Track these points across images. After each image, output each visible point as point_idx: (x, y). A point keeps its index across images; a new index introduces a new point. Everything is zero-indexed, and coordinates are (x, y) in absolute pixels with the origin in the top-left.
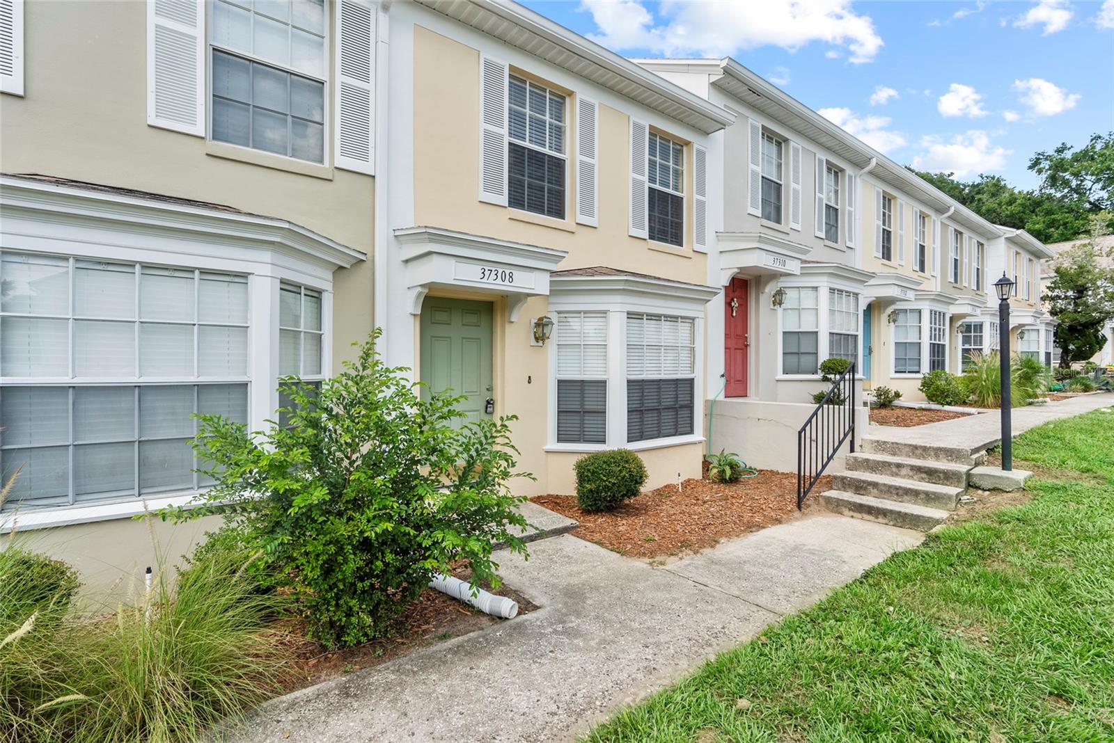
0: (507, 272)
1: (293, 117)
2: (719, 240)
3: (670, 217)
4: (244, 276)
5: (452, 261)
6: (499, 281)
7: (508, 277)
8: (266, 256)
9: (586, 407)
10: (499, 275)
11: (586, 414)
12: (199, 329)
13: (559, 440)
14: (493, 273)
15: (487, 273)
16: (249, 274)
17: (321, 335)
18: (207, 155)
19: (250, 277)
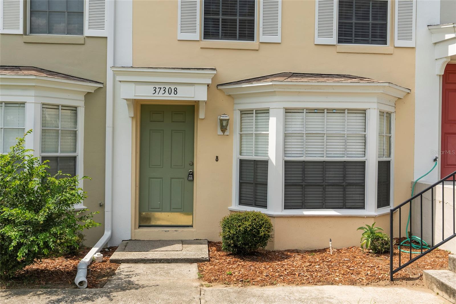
0: (173, 88)
1: (68, 12)
2: (432, 33)
3: (371, 21)
4: (24, 103)
5: (133, 85)
6: (167, 94)
7: (173, 91)
8: (32, 93)
9: (259, 180)
10: (167, 90)
11: (258, 186)
12: (4, 130)
13: (241, 203)
14: (162, 89)
15: (158, 90)
16: (25, 102)
17: (76, 131)
18: (24, 42)
19: (26, 103)
